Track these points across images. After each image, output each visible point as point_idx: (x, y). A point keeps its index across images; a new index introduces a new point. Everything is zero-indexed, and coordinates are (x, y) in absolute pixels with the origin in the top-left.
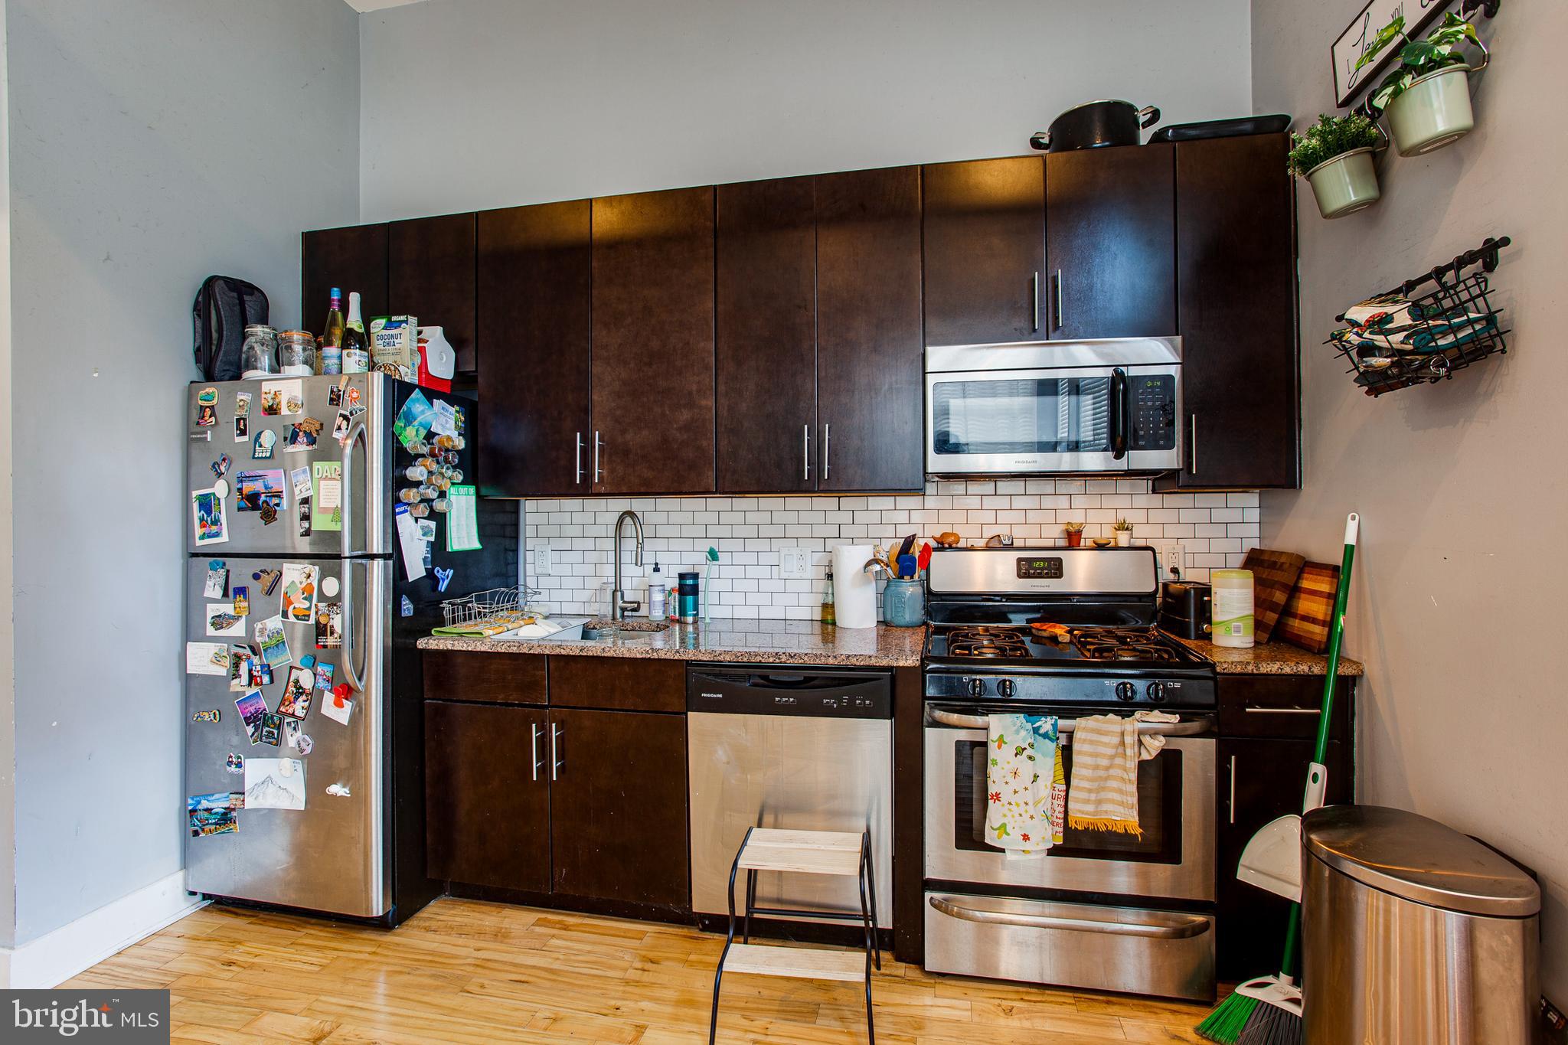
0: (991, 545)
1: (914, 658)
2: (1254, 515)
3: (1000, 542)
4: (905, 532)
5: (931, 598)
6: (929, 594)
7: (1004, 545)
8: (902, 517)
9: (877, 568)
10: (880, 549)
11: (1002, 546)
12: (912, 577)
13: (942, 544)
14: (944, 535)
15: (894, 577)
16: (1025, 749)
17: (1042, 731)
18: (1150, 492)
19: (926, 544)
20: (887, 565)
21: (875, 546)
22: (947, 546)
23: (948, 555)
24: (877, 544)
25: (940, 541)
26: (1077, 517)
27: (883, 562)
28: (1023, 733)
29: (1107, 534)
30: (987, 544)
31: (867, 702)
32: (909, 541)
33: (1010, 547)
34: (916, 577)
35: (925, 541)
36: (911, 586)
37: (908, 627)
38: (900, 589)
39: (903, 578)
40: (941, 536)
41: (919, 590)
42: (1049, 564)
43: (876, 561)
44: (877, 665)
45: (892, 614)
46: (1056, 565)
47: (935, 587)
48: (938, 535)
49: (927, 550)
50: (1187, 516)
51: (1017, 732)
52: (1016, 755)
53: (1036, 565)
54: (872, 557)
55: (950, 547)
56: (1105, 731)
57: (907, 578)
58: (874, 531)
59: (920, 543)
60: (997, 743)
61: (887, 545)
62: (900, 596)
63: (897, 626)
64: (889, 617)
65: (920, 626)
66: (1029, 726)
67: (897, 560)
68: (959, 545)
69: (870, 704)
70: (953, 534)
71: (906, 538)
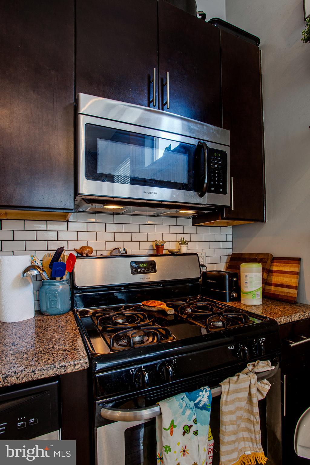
0: (113, 254)
1: (82, 361)
2: (230, 238)
3: (119, 251)
4: (54, 246)
5: (75, 291)
6: (73, 288)
7: (122, 254)
8: (53, 235)
9: (35, 272)
10: (36, 259)
11: (120, 254)
12: (62, 278)
13: (82, 254)
14: (82, 248)
15: (48, 278)
16: (191, 426)
17: (201, 405)
18: (191, 225)
19: (71, 254)
20: (44, 271)
21: (31, 256)
22: (85, 255)
23: (87, 261)
24: (33, 255)
25: (80, 252)
26: (159, 238)
27: (39, 268)
28: (188, 412)
29: (173, 247)
30: (111, 253)
31: (32, 420)
32: (59, 252)
33: (125, 255)
34: (65, 277)
35: (70, 252)
36: (61, 285)
37: (59, 314)
38: (53, 288)
39: (55, 279)
40: (81, 249)
41: (67, 287)
42: (148, 265)
43: (33, 267)
44: (43, 377)
45: (47, 306)
46: (152, 265)
47: (79, 283)
48: (78, 248)
49: (72, 258)
50: (207, 238)
51: (184, 413)
52: (184, 434)
53: (141, 265)
54: (29, 264)
55: (87, 256)
56: (240, 389)
57: (58, 279)
58: (31, 246)
59: (67, 254)
60: (170, 430)
61: (40, 256)
62: (54, 293)
63: (52, 315)
64: (44, 309)
65: (68, 312)
66: (192, 404)
67: (51, 265)
68: (92, 255)
69: (35, 421)
70: (87, 247)
71: (57, 251)
